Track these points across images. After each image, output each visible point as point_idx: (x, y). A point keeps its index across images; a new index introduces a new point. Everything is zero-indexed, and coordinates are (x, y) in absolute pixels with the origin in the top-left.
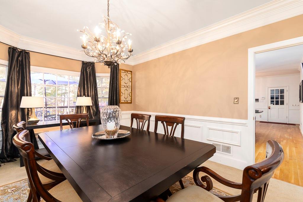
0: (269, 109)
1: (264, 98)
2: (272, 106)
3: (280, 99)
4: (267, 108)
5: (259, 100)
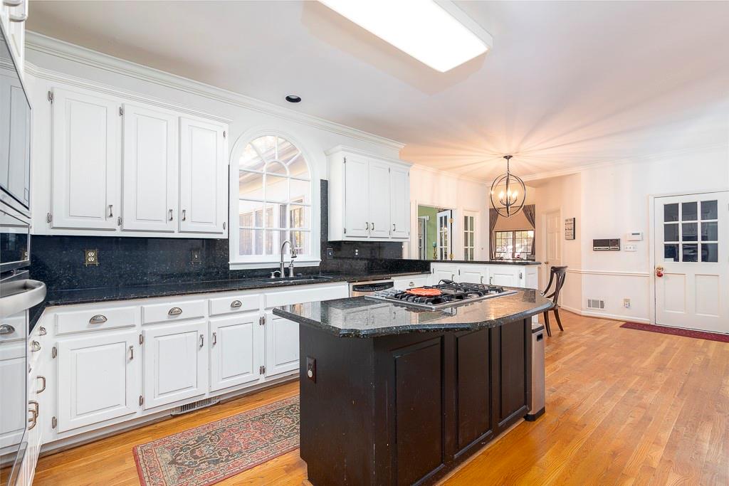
0: (657, 277)
1: (638, 237)
2: (669, 264)
4: (650, 271)
5: (622, 243)
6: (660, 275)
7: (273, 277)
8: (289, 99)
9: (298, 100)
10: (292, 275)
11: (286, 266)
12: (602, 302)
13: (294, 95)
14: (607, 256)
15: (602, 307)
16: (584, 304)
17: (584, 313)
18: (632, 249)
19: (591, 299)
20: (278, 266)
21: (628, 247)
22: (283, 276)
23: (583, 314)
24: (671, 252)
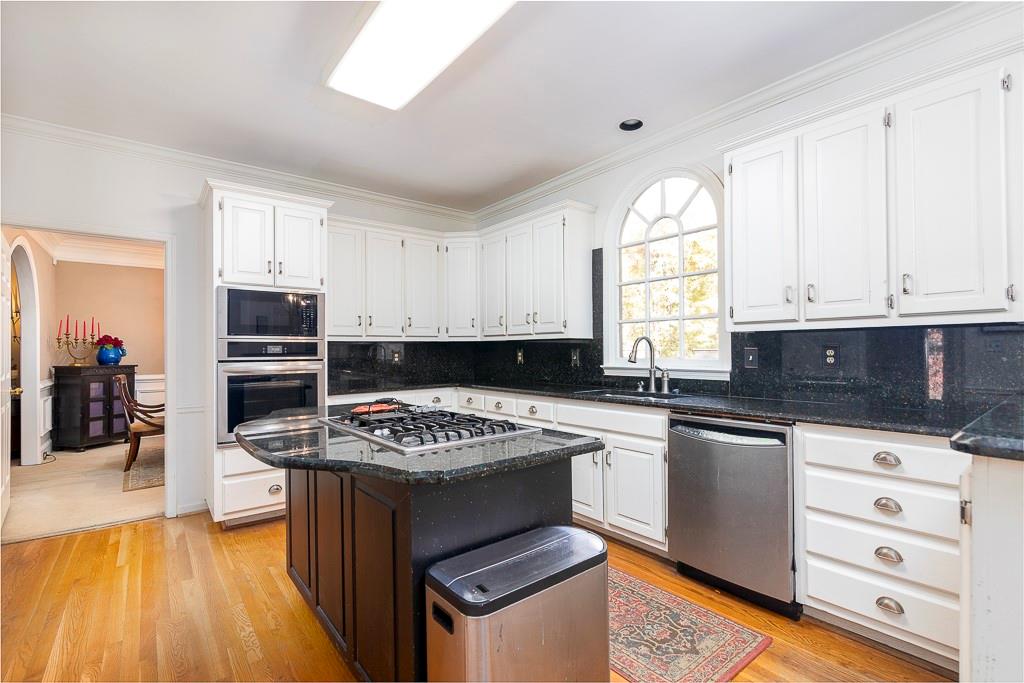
7: (641, 390)
8: (625, 126)
9: (638, 125)
10: (666, 391)
11: (659, 374)
13: (631, 119)
20: (646, 374)
22: (653, 389)
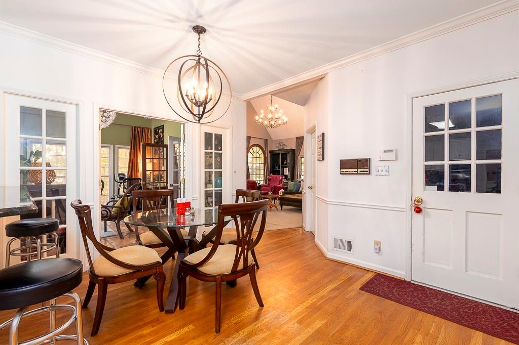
0: (414, 214)
1: (391, 156)
2: (430, 195)
3: (478, 158)
4: (406, 204)
5: (373, 165)
6: (418, 210)
12: (349, 242)
14: (355, 181)
15: (349, 249)
16: (331, 244)
17: (330, 255)
18: (384, 173)
19: (339, 237)
21: (380, 169)
23: (328, 256)
24: (433, 177)
